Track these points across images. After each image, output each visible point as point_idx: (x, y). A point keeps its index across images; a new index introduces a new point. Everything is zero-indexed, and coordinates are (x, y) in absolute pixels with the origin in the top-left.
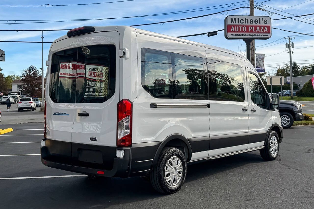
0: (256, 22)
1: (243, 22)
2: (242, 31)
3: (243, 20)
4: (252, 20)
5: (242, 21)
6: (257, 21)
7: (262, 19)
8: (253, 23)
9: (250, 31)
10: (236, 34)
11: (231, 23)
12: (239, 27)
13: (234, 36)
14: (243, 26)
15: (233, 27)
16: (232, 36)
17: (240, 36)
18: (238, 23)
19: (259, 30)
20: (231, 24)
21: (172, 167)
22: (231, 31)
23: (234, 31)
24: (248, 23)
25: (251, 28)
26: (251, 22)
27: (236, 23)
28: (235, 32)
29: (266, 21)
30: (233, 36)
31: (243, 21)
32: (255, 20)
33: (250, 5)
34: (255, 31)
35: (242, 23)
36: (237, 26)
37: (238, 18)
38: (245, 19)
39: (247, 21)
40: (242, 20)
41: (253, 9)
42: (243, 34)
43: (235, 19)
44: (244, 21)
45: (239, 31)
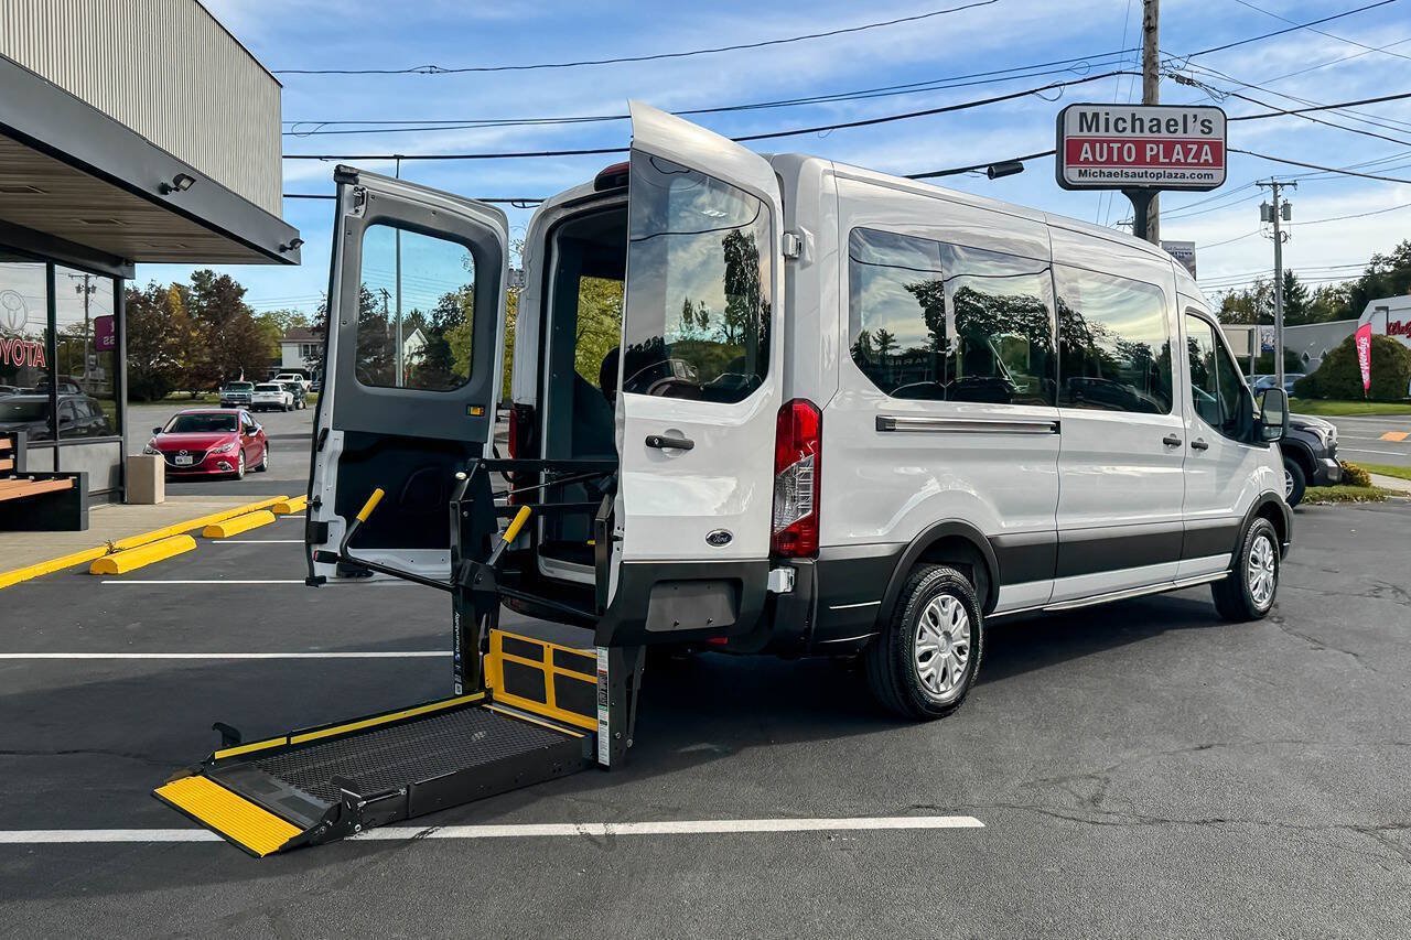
0: (1172, 129)
1: (1124, 129)
2: (1121, 161)
3: (1125, 121)
4: (1159, 121)
5: (1121, 125)
6: (1176, 124)
7: (1195, 116)
8: (1159, 131)
9: (1148, 160)
10: (1098, 170)
11: (1081, 130)
12: (1111, 145)
13: (1092, 179)
14: (1124, 143)
15: (1087, 145)
16: (1082, 179)
17: (1113, 179)
18: (1107, 130)
19: (1181, 157)
20: (1081, 134)
21: (937, 629)
22: (1082, 160)
23: (1091, 159)
24: (1142, 131)
25: (1152, 150)
26: (1155, 129)
27: (1097, 130)
28: (1095, 162)
29: (1206, 123)
30: (1087, 179)
31: (1124, 125)
32: (1169, 121)
33: (1144, 66)
34: (1167, 160)
35: (1120, 129)
36: (1101, 142)
37: (1107, 114)
38: (1133, 115)
39: (1138, 123)
40: (1120, 121)
41: (1156, 78)
42: (1125, 170)
43: (1096, 115)
44: (1128, 125)
45: (1109, 161)
